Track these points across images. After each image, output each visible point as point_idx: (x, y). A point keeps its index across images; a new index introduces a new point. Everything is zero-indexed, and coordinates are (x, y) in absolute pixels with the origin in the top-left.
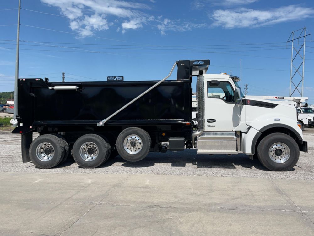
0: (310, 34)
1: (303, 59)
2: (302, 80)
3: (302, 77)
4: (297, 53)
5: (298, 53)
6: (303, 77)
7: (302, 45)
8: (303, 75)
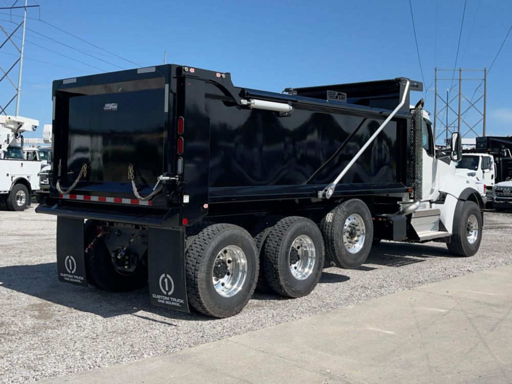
0: (38, 6)
1: (21, 52)
2: (17, 95)
3: (17, 90)
4: (7, 38)
5: (9, 38)
6: (19, 89)
7: (19, 24)
8: (20, 85)
